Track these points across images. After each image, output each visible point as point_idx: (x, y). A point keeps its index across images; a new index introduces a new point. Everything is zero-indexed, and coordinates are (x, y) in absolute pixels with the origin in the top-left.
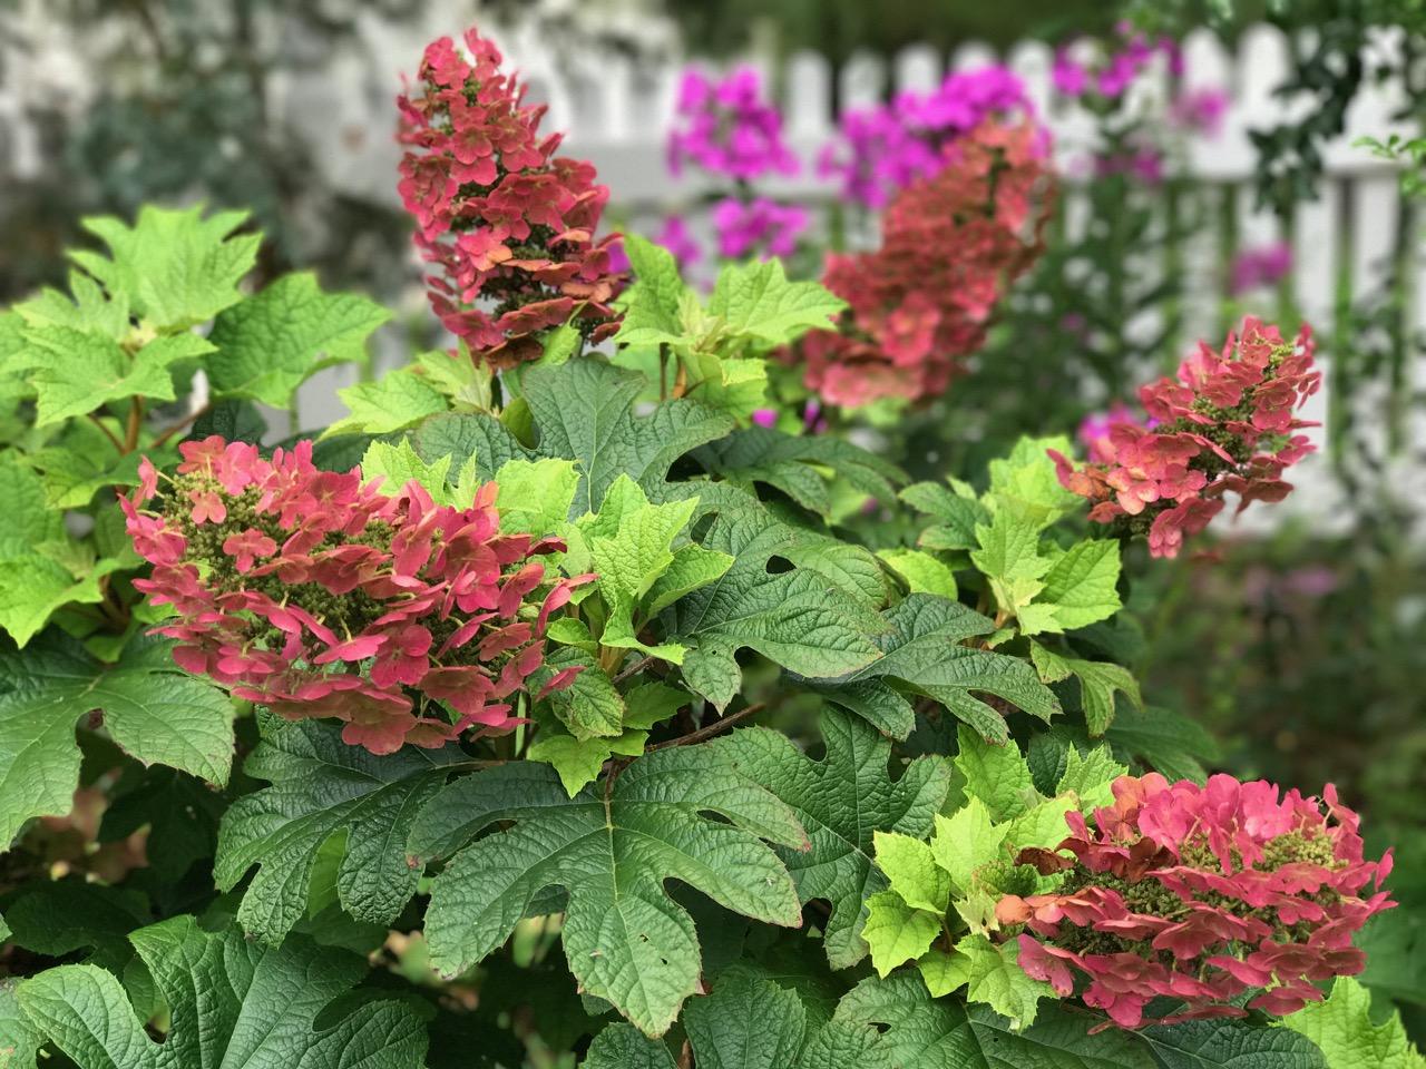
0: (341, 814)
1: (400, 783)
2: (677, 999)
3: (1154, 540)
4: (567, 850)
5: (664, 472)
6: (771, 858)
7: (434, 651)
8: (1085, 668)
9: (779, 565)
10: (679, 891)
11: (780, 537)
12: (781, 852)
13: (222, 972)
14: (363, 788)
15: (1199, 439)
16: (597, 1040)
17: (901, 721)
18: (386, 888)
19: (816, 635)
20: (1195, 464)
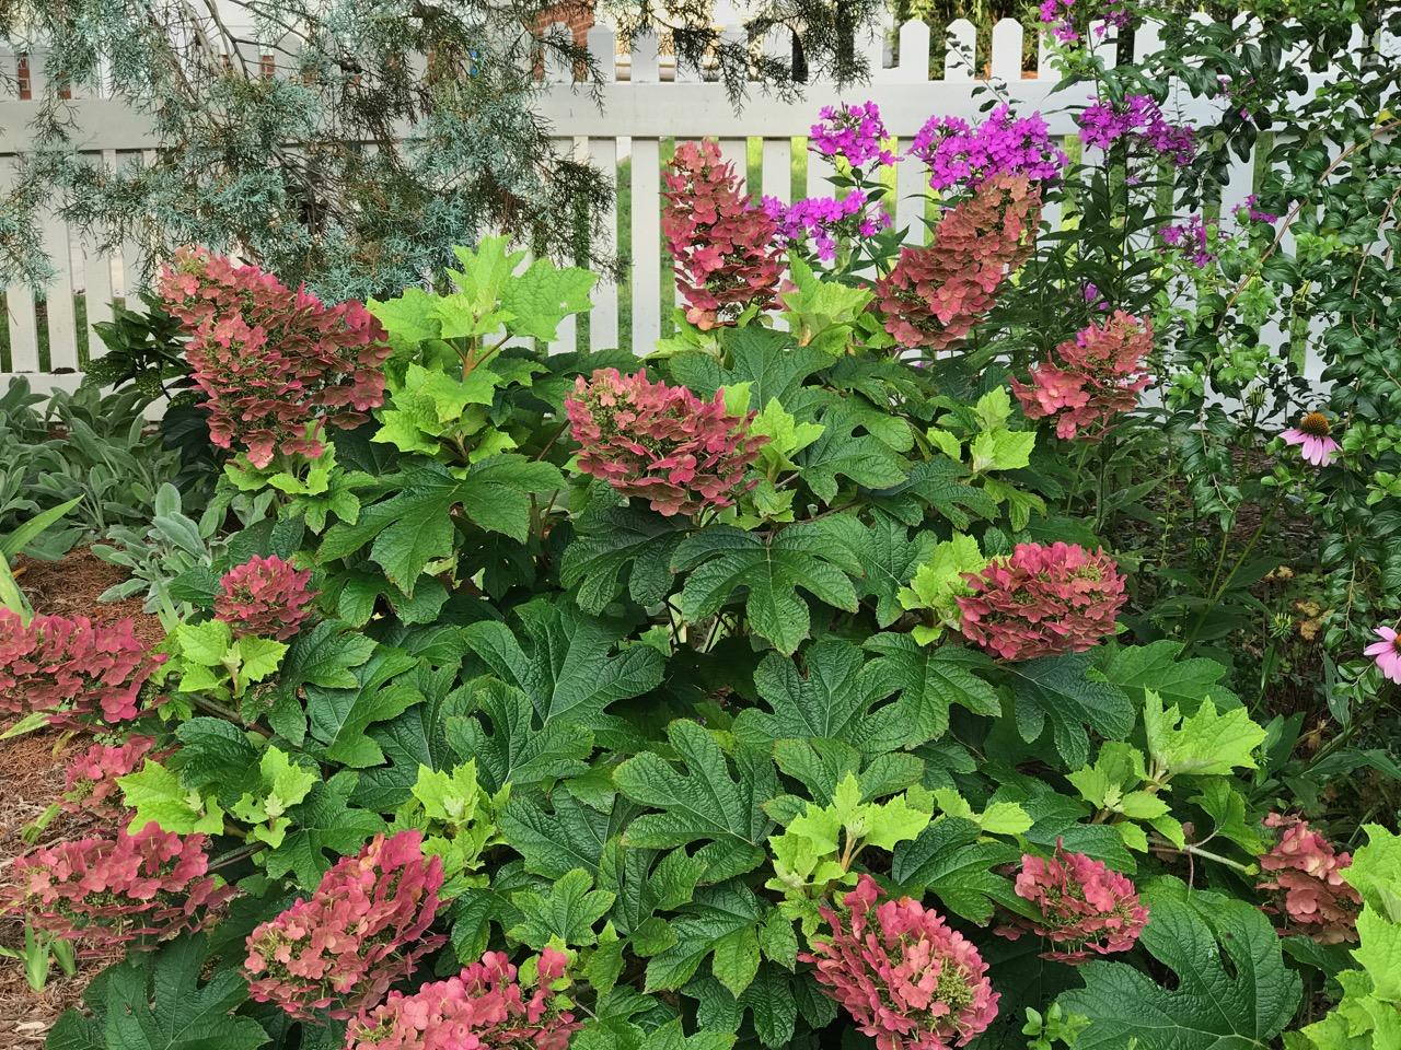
0: (630, 552)
1: (660, 537)
2: (797, 642)
3: (1060, 428)
4: (748, 569)
5: (800, 384)
6: (847, 581)
7: (696, 468)
8: (1014, 494)
9: (859, 431)
10: (802, 592)
11: (861, 417)
12: (851, 577)
13: (560, 626)
14: (640, 540)
15: (1086, 376)
16: (763, 661)
17: (916, 517)
18: (653, 587)
19: (876, 469)
20: (1084, 388)
